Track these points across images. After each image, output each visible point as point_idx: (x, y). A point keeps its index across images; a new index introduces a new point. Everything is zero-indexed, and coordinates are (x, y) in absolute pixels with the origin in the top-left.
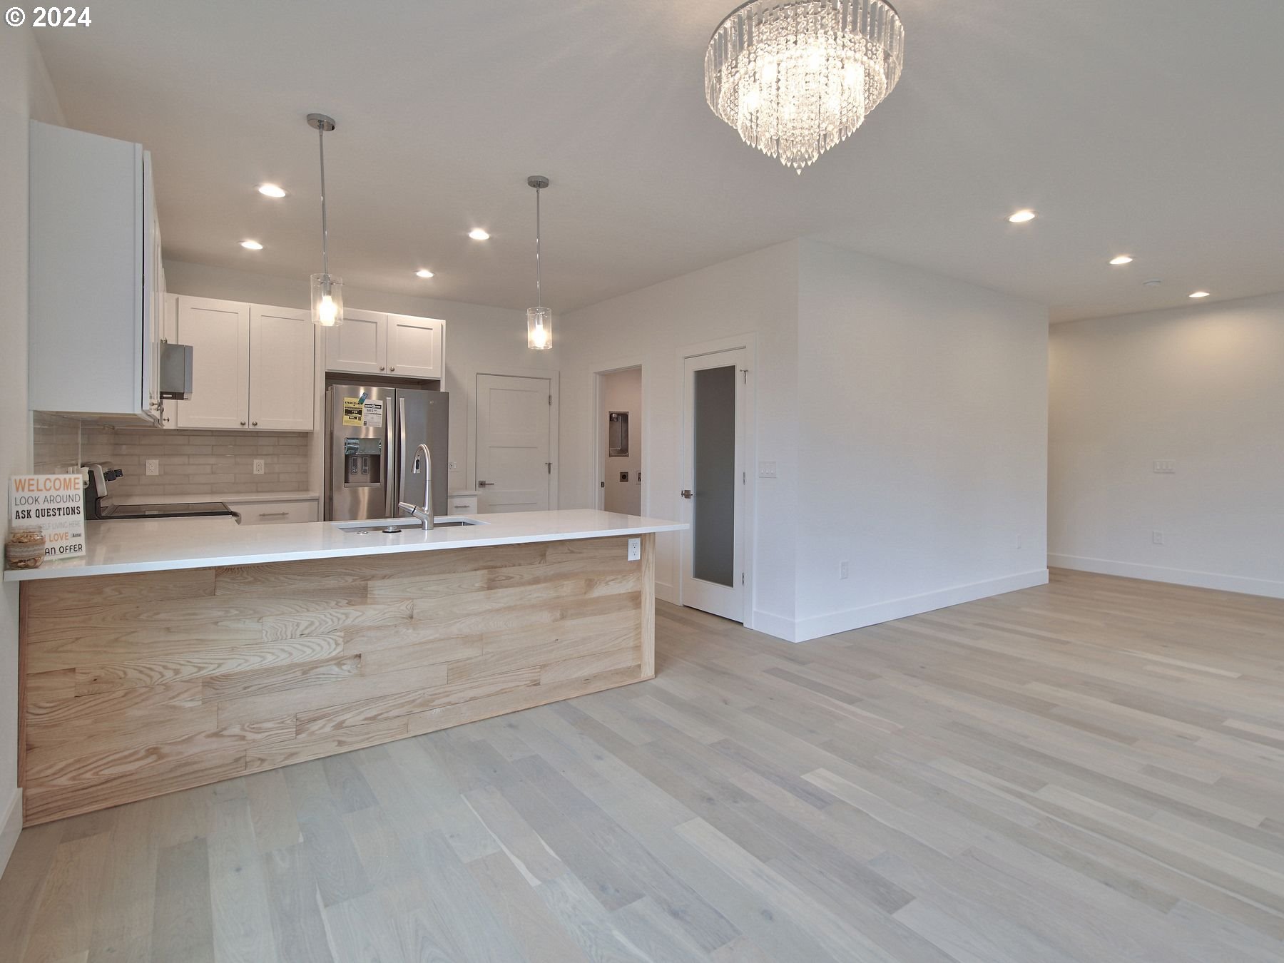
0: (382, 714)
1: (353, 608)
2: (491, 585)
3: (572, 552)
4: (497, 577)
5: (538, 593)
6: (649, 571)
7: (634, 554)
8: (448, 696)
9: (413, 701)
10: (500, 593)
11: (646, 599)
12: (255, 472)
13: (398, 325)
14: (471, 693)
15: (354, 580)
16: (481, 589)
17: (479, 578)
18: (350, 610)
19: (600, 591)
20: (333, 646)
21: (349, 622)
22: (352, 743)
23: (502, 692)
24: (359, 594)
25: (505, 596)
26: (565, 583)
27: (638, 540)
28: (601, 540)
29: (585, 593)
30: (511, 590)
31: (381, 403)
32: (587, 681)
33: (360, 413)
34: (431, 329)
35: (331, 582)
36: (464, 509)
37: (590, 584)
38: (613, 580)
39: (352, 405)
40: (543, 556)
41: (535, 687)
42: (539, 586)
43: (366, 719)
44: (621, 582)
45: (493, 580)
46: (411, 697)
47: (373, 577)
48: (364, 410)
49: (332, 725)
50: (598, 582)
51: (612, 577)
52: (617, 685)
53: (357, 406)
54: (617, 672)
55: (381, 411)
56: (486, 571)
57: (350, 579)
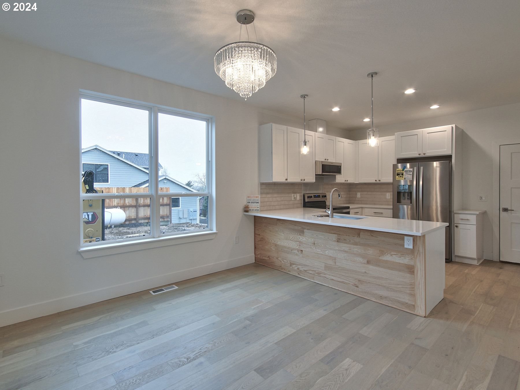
0: (307, 271)
1: (301, 236)
2: (338, 241)
3: (372, 236)
4: (341, 238)
5: (356, 249)
6: (420, 257)
7: (408, 244)
8: (325, 274)
9: (315, 271)
10: (342, 245)
11: (417, 271)
12: (387, 198)
13: (428, 133)
14: (333, 278)
15: (301, 228)
16: (335, 241)
17: (334, 237)
18: (300, 236)
19: (387, 258)
20: (297, 246)
21: (300, 240)
22: (301, 275)
23: (342, 282)
24: (302, 232)
25: (344, 246)
26: (369, 249)
27: (411, 238)
28: (389, 234)
29: (379, 256)
30: (346, 245)
31: (412, 169)
32: (381, 297)
33: (403, 174)
34: (446, 131)
35: (296, 227)
36: (467, 221)
37: (382, 253)
38: (395, 255)
39: (399, 172)
40: (359, 235)
41: (355, 287)
42: (357, 246)
43: (304, 270)
44: (400, 257)
45: (339, 239)
46: (315, 269)
47: (305, 229)
48: (404, 173)
49: (297, 267)
50: (387, 253)
51: (395, 253)
52: (398, 308)
53: (401, 172)
54: (399, 302)
55: (411, 173)
56: (336, 235)
57: (300, 228)
